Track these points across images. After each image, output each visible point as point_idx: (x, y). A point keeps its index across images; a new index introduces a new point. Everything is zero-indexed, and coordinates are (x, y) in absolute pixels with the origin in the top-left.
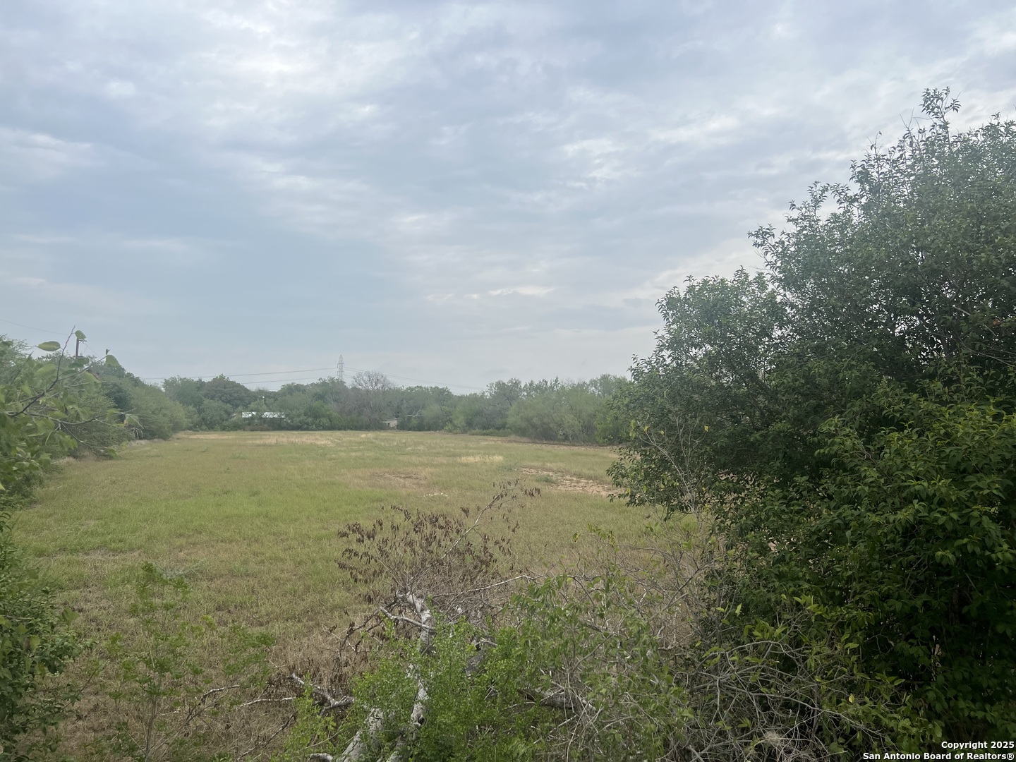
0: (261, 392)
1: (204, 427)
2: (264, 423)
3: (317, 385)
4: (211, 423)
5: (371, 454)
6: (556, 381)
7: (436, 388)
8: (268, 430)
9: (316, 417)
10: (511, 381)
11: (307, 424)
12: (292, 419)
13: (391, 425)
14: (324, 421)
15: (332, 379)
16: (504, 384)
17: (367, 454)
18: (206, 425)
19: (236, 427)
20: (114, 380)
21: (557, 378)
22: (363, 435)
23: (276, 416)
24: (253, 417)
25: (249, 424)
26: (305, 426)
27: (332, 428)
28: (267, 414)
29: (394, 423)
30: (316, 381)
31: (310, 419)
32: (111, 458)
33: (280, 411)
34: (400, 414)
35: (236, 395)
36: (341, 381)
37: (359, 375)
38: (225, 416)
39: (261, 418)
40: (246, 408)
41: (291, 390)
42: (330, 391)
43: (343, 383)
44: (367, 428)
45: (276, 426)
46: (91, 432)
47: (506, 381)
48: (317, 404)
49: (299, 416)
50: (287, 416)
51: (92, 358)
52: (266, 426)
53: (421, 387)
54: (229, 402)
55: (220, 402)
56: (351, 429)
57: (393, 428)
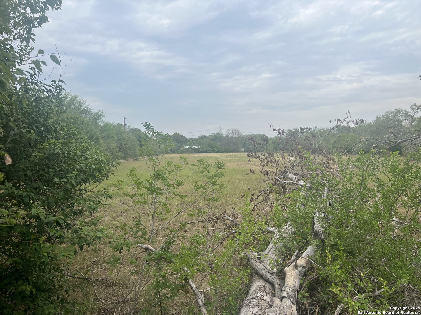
0: (191, 139)
1: (171, 152)
2: (193, 150)
3: (212, 136)
4: (173, 150)
5: (236, 158)
6: (316, 128)
7: (260, 134)
8: (194, 153)
9: (212, 148)
10: (294, 129)
11: (209, 150)
12: (203, 149)
13: (242, 150)
14: (215, 149)
15: (217, 133)
16: (291, 130)
17: (234, 159)
18: (172, 152)
19: (183, 152)
20: (138, 133)
21: (316, 127)
22: (231, 154)
23: (197, 148)
24: (188, 148)
25: (187, 151)
26: (208, 151)
27: (218, 152)
28: (194, 147)
29: (243, 150)
30: (212, 134)
31: (210, 149)
32: (138, 160)
33: (199, 146)
34: (245, 146)
35: (182, 140)
36: (221, 134)
37: (229, 130)
38: (178, 148)
39: (192, 149)
40: (186, 145)
41: (202, 137)
42: (217, 137)
43: (222, 134)
44: (232, 152)
45: (197, 151)
46: (130, 151)
47: (292, 129)
48: (212, 142)
49: (206, 147)
50: (201, 147)
51: (130, 126)
52: (193, 151)
53: (254, 135)
54: (179, 142)
55: (176, 143)
56: (226, 152)
57: (242, 152)
